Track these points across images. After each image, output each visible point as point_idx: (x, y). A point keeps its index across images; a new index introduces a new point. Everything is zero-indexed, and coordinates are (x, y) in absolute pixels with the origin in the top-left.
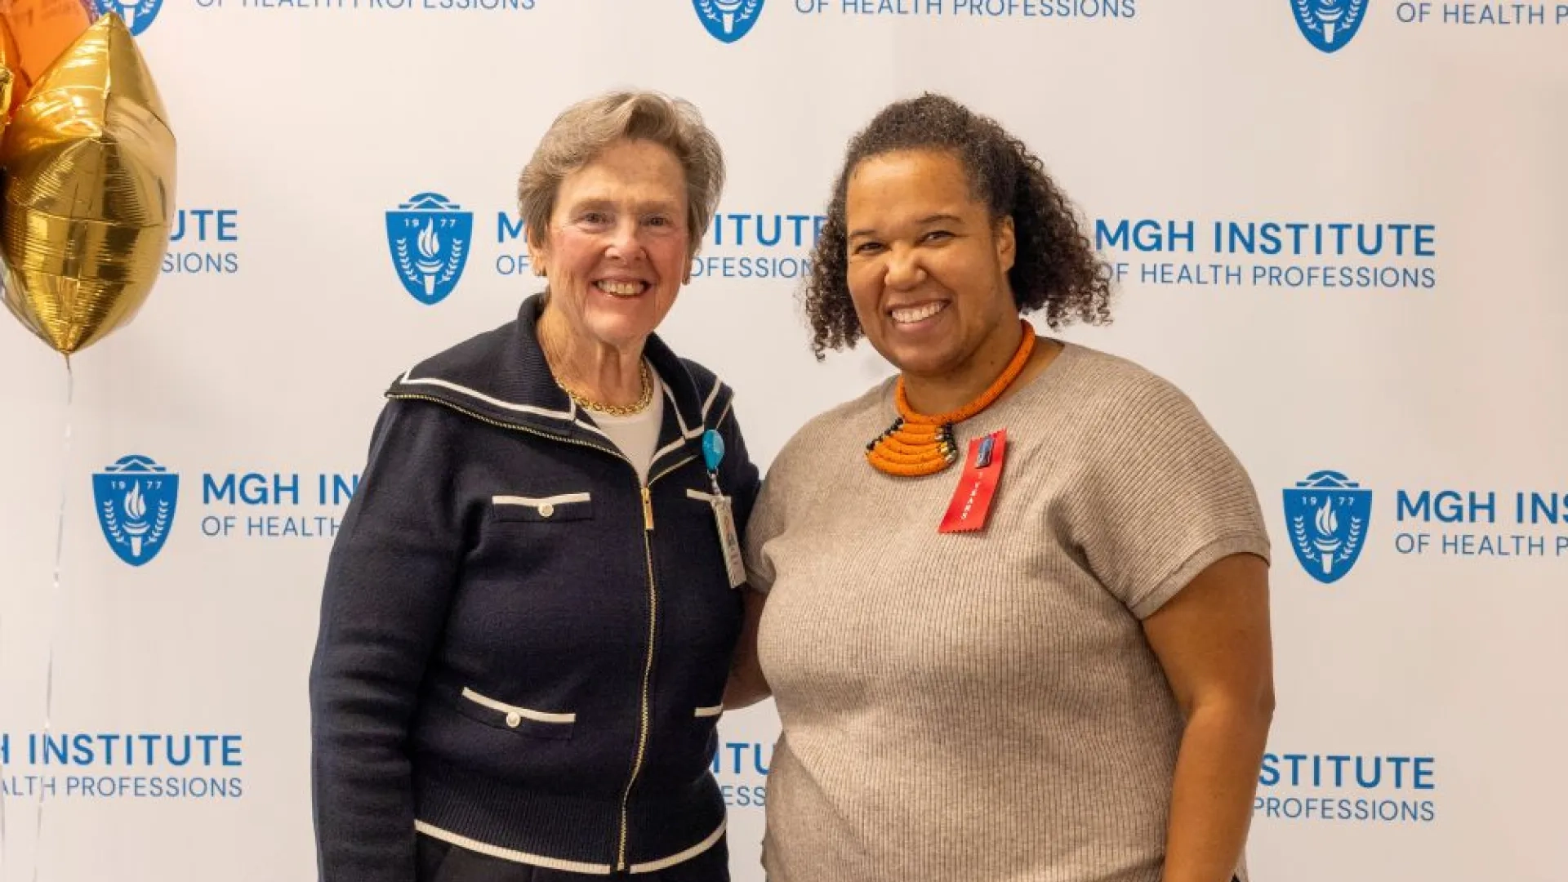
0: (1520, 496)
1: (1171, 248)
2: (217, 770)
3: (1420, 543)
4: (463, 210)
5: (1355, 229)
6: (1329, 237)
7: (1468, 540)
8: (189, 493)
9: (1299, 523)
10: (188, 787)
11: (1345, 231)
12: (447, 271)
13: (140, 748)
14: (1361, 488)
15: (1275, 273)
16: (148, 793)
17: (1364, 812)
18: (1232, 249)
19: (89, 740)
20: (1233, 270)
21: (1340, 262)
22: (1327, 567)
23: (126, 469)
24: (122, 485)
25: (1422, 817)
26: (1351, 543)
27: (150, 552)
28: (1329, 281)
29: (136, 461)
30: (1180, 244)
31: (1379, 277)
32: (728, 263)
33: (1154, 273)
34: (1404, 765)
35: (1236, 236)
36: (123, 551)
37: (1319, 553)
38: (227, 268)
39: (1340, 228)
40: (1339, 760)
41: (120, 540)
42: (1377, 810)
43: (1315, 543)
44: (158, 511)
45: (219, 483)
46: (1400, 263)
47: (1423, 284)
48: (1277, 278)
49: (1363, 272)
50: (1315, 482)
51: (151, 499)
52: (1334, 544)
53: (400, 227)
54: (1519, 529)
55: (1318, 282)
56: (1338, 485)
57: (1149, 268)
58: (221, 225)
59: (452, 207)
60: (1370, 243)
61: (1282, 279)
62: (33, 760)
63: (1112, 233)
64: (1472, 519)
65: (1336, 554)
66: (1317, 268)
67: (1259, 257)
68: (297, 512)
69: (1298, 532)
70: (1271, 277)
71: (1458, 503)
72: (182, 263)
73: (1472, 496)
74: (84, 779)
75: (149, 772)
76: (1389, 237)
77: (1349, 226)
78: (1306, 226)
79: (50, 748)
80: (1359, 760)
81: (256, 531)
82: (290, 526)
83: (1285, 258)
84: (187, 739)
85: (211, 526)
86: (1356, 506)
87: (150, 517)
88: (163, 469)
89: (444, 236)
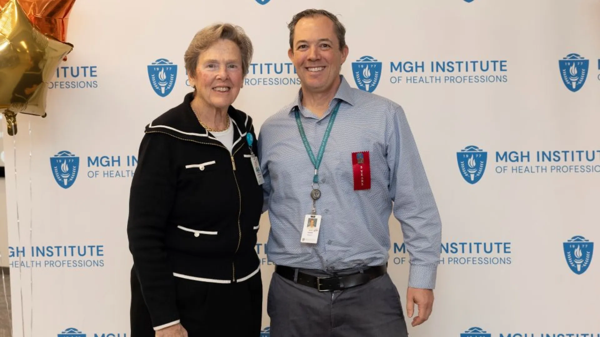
0: (538, 153)
1: (416, 71)
2: (95, 257)
3: (504, 169)
4: (174, 64)
5: (479, 63)
6: (471, 66)
7: (520, 168)
8: (83, 163)
9: (462, 164)
10: (85, 263)
11: (476, 64)
12: (169, 85)
14: (484, 151)
15: (452, 78)
16: (72, 266)
17: (487, 261)
18: (437, 71)
19: (52, 248)
20: (438, 78)
21: (474, 74)
22: (472, 179)
23: (61, 156)
24: (60, 161)
25: (507, 263)
26: (480, 170)
27: (70, 184)
28: (471, 81)
29: (64, 153)
30: (420, 69)
31: (488, 79)
32: (265, 80)
33: (411, 80)
34: (500, 245)
35: (438, 66)
36: (61, 184)
37: (469, 174)
38: (94, 86)
39: (474, 63)
40: (478, 244)
41: (60, 180)
42: (492, 261)
43: (469, 171)
44: (72, 170)
45: (93, 160)
46: (495, 74)
47: (503, 81)
48: (453, 80)
49: (482, 77)
50: (467, 150)
51: (70, 166)
52: (474, 170)
53: (152, 71)
54: (538, 164)
55: (467, 81)
56: (475, 150)
57: (409, 78)
58: (91, 71)
59: (170, 63)
60: (485, 67)
61: (455, 80)
62: (33, 255)
63: (396, 66)
64: (522, 161)
65: (475, 174)
66: (466, 77)
67: (447, 73)
68: (119, 169)
69: (462, 167)
70: (451, 80)
71: (517, 155)
72: (79, 85)
73: (522, 153)
74: (50, 261)
75: (72, 259)
76: (491, 65)
77: (477, 62)
78: (462, 62)
79: (39, 251)
80: (485, 244)
81: (106, 176)
82: (118, 174)
83: (456, 73)
84: (85, 247)
85: (91, 174)
86: (482, 158)
87: (70, 172)
88: (74, 155)
89: (168, 73)
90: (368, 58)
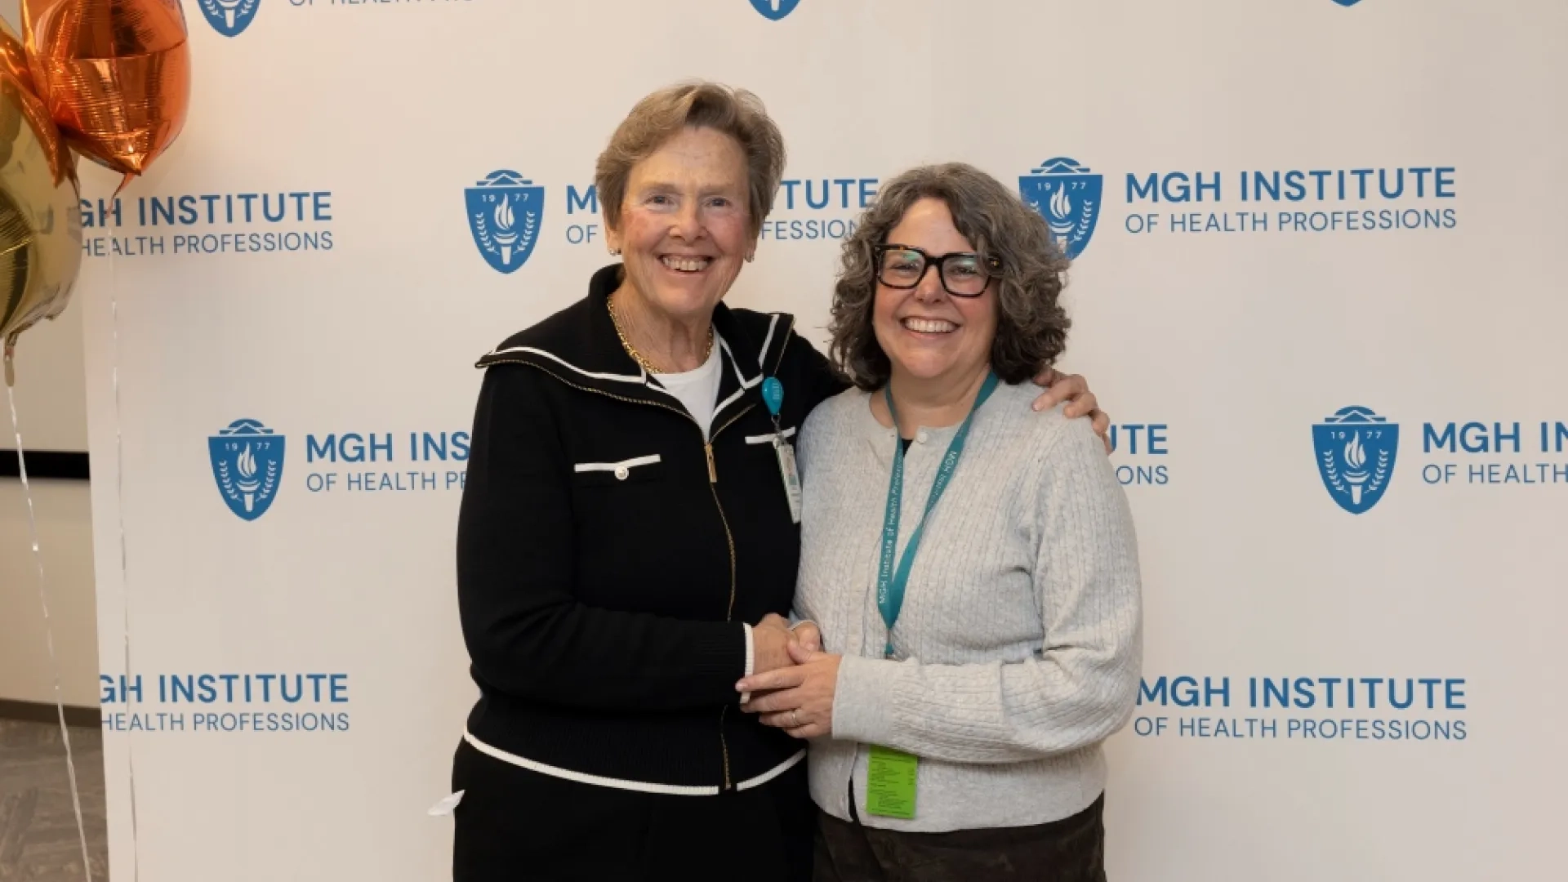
0: (1544, 426)
1: (1199, 198)
2: (327, 706)
3: (1447, 473)
4: (535, 184)
5: (1377, 175)
6: (1352, 183)
7: (1494, 470)
8: (294, 452)
9: (1328, 457)
10: (300, 722)
11: (1367, 177)
12: (522, 242)
13: (257, 686)
14: (1388, 422)
15: (1300, 218)
16: (266, 728)
17: (1398, 731)
18: (1258, 197)
19: (212, 680)
20: (1259, 217)
21: (1361, 206)
22: (1357, 498)
23: (237, 432)
24: (235, 447)
25: (1455, 736)
26: (1380, 474)
27: (261, 507)
28: (1352, 224)
29: (246, 424)
30: (1208, 194)
31: (1401, 219)
32: (781, 226)
33: (1183, 223)
34: (1435, 686)
35: (1260, 184)
36: (237, 507)
37: (1348, 486)
38: (322, 246)
39: (1362, 174)
40: (1372, 683)
41: (235, 497)
42: (1411, 730)
43: (1346, 477)
44: (267, 470)
45: (321, 444)
46: (1421, 205)
47: (1445, 224)
48: (1302, 223)
49: (1385, 215)
50: (1343, 417)
51: (261, 458)
52: (1362, 476)
53: (478, 202)
54: (1544, 458)
55: (1341, 226)
56: (1365, 420)
57: (1178, 218)
58: (317, 206)
59: (524, 182)
60: (1391, 187)
61: (1307, 224)
62: (163, 699)
63: (1142, 186)
64: (1498, 449)
65: (1365, 485)
66: (1340, 213)
67: (1284, 204)
68: (391, 468)
69: (1328, 466)
70: (1296, 222)
71: (1483, 434)
72: (283, 241)
73: (1497, 426)
74: (209, 715)
75: (266, 708)
76: (1410, 180)
77: (1371, 172)
78: (1329, 173)
79: (178, 688)
80: (1392, 682)
81: (355, 486)
82: (386, 481)
83: (1310, 204)
84: (299, 678)
85: (315, 482)
86: (1383, 440)
87: (260, 475)
88: (271, 431)
89: (519, 210)
90: (1064, 164)
